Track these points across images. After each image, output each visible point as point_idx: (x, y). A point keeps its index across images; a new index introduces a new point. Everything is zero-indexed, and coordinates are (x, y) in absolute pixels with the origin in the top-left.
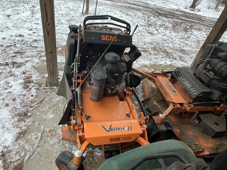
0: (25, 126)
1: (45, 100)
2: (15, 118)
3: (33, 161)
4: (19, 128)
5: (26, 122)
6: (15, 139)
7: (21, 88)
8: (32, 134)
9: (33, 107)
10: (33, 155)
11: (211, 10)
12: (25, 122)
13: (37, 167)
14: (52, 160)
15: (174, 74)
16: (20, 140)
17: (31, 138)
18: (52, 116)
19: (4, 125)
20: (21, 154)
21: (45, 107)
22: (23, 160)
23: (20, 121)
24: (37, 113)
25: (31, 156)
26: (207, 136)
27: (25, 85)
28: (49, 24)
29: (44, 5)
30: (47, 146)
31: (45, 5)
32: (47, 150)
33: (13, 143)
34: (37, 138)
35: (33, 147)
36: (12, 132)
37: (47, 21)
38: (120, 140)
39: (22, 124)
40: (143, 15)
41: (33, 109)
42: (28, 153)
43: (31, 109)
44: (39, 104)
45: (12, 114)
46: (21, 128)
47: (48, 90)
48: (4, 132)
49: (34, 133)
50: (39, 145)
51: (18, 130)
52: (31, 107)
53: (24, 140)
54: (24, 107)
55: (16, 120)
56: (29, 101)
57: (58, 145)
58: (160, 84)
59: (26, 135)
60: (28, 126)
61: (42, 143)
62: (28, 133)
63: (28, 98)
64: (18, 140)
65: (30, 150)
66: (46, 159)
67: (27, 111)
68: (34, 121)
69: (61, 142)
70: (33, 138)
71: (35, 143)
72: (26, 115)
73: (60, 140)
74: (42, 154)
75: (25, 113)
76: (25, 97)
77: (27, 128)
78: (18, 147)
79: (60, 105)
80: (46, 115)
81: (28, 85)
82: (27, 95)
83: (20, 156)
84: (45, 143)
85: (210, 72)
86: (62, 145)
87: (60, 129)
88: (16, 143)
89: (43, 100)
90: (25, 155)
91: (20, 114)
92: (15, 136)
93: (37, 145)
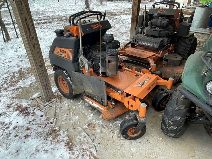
0: (64, 137)
1: (57, 112)
2: (48, 138)
3: (102, 151)
4: (61, 142)
5: (62, 135)
6: (68, 150)
7: (23, 117)
8: (78, 137)
9: (53, 122)
10: (97, 148)
11: (99, 6)
12: (60, 135)
13: (109, 151)
14: (112, 140)
15: (134, 42)
16: (74, 148)
17: (80, 140)
18: (77, 117)
19: (46, 150)
20: (87, 154)
21: (63, 116)
22: (93, 156)
23: (56, 137)
24: (62, 124)
25: (96, 149)
26: (176, 67)
27: (24, 114)
28: (33, 38)
29: (24, 20)
30: (99, 136)
31: (26, 20)
32: (102, 137)
33: (70, 153)
34: (85, 137)
35: (89, 144)
36: (59, 148)
37: (30, 35)
38: (151, 88)
39: (60, 138)
40: (58, 25)
41: (56, 123)
42: (91, 150)
43: (54, 124)
44: (55, 117)
45: (42, 138)
46: (63, 141)
47: (49, 105)
48: (52, 153)
49: (78, 136)
50: (92, 139)
51: (63, 144)
52: (52, 123)
53: (77, 145)
54: (45, 127)
55: (51, 139)
56: (44, 121)
57: (105, 129)
58: (131, 53)
59: (73, 141)
60: (67, 136)
61: (93, 137)
62: (73, 139)
63: (40, 120)
64: (72, 149)
65: (90, 147)
66: (108, 142)
67: (52, 128)
68: (67, 130)
69: (104, 126)
70: (82, 139)
71: (88, 141)
72: (54, 131)
73: (102, 126)
74: (101, 142)
75: (52, 130)
76: (36, 121)
77: (68, 137)
78: (78, 152)
79: (73, 107)
80: (71, 120)
81: (27, 112)
82: (36, 118)
83: (88, 156)
84: (94, 135)
85: (156, 28)
86: (107, 127)
87: (94, 120)
88: (73, 151)
89: (55, 113)
90: (91, 152)
91: (49, 133)
92: (65, 148)
93: (91, 140)
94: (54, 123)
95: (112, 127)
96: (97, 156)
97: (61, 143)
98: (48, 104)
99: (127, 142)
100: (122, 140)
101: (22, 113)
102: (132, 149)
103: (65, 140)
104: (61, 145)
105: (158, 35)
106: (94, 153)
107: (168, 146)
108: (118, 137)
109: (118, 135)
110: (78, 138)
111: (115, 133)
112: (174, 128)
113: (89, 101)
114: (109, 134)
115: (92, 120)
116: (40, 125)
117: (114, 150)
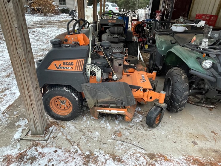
0: (104, 156)
3: (146, 146)
6: (120, 164)
12: (99, 156)
13: (151, 144)
14: (144, 135)
16: (123, 158)
17: (121, 150)
18: (97, 133)
20: (139, 156)
21: (82, 139)
22: (145, 154)
23: (96, 161)
24: (89, 146)
27: (26, 162)
30: (131, 137)
33: (125, 165)
34: (122, 144)
35: (132, 147)
37: (27, 48)
39: (101, 158)
41: (81, 149)
42: (138, 151)
44: (74, 144)
46: (106, 160)
47: (51, 136)
49: (115, 147)
50: (130, 142)
51: (110, 162)
53: (123, 155)
54: (74, 159)
56: (65, 154)
57: (131, 130)
59: (116, 154)
60: (105, 153)
61: (128, 141)
62: (115, 152)
63: (59, 156)
64: (122, 160)
65: (134, 150)
66: (143, 138)
67: (82, 156)
68: (100, 149)
69: (128, 128)
70: (122, 148)
71: (128, 146)
72: (88, 157)
73: (126, 128)
74: (139, 141)
75: (84, 157)
76: (54, 159)
77: (108, 154)
78: (130, 159)
79: (83, 126)
80: (93, 138)
81: (28, 157)
82: (51, 158)
83: (141, 157)
84: (127, 139)
85: (115, 35)
86: (130, 128)
87: (115, 127)
88: (126, 162)
89: (69, 140)
90: (140, 153)
91: (85, 162)
92: (116, 164)
93: (129, 144)
94: (78, 150)
95: (134, 126)
96: (148, 153)
97: (107, 163)
98: (49, 136)
99: (154, 131)
100: (150, 131)
101: (22, 163)
102: (162, 133)
103: (108, 158)
104: (109, 164)
105: (118, 41)
106: (142, 151)
107: (178, 119)
108: (145, 130)
109: (144, 129)
110: (118, 149)
111: (141, 129)
112: (185, 102)
113: (104, 110)
114: (138, 131)
115: (113, 128)
116: (65, 161)
117: (152, 140)
